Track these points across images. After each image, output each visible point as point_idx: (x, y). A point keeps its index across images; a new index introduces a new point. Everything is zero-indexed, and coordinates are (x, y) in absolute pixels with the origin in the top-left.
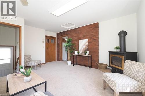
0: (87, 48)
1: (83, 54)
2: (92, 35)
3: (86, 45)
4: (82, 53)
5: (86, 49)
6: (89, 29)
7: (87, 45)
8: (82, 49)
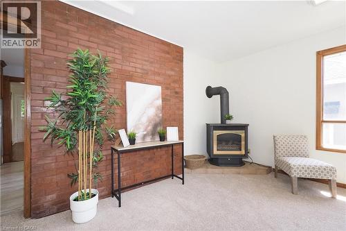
0: (161, 115)
1: (148, 139)
2: (170, 76)
3: (158, 107)
4: (144, 137)
5: (158, 120)
6: (163, 55)
7: (161, 108)
8: (144, 120)
